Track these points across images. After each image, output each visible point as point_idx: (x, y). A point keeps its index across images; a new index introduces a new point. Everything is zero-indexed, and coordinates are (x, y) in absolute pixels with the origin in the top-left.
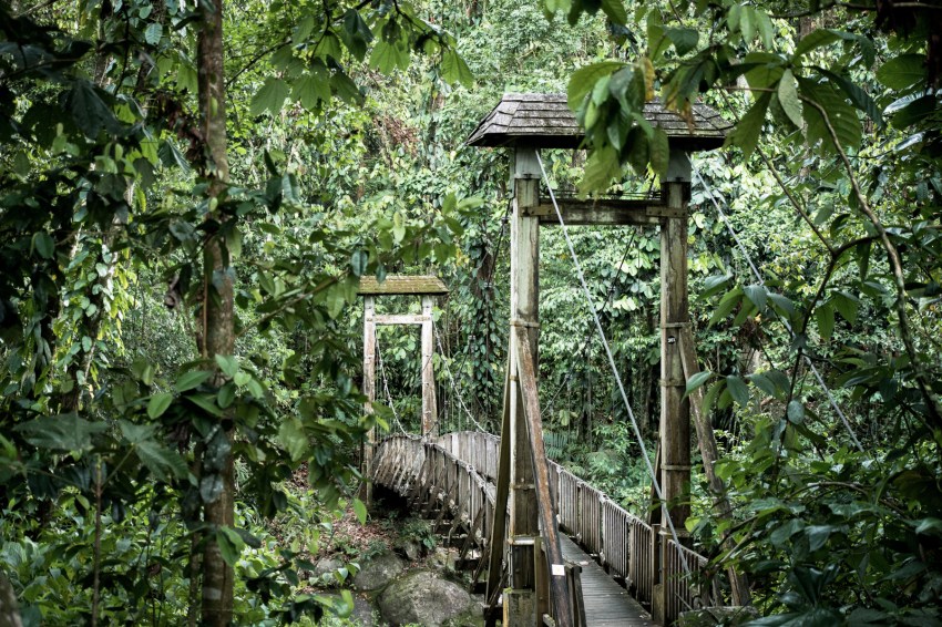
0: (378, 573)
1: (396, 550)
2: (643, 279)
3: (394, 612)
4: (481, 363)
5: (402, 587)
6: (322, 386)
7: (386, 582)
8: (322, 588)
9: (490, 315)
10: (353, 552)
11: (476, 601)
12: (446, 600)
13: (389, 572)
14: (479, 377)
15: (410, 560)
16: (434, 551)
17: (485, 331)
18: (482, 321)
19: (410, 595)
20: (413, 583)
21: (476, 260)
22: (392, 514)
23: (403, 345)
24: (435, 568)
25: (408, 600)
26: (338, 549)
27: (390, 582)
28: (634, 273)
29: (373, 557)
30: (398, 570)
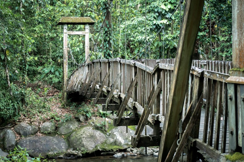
0: (69, 127)
1: (76, 118)
2: (171, 13)
3: (75, 143)
4: (107, 51)
5: (78, 133)
6: (51, 64)
7: (71, 131)
8: (45, 134)
9: (110, 33)
10: (58, 119)
11: (108, 138)
12: (96, 138)
13: (73, 126)
14: (106, 55)
15: (81, 122)
16: (90, 118)
17: (108, 39)
18: (107, 36)
19: (81, 136)
20: (83, 131)
21: (105, 13)
22: (74, 104)
23: (78, 46)
24: (91, 125)
25: (80, 138)
26: (52, 118)
27: (73, 131)
28: (167, 10)
29: (66, 121)
30: (77, 126)
